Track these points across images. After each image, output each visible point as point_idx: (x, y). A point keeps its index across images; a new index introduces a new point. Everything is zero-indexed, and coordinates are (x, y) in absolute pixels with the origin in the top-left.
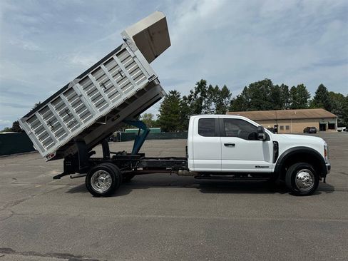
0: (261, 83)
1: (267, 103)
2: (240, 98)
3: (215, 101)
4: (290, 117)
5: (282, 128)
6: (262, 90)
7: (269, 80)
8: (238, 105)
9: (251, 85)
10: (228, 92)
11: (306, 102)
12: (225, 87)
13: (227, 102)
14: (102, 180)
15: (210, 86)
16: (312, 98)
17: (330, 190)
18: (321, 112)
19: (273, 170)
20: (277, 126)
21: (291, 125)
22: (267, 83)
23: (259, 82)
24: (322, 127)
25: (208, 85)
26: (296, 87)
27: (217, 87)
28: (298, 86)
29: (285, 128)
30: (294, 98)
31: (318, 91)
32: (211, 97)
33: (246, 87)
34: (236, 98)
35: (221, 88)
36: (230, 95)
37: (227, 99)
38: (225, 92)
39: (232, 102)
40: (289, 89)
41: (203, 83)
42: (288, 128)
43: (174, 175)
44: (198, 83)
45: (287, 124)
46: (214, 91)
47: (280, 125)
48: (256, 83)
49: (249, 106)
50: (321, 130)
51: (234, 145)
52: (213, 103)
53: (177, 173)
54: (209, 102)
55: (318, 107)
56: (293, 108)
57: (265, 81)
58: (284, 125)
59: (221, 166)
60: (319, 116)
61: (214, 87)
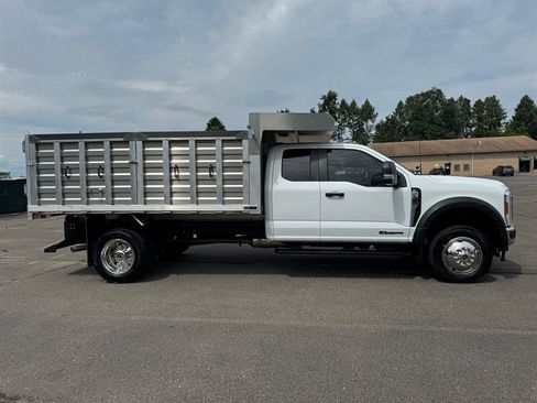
0: (426, 95)
1: (435, 128)
2: (391, 121)
3: (350, 126)
4: (472, 150)
5: (457, 167)
6: (427, 106)
7: (439, 91)
8: (389, 132)
9: (410, 99)
10: (372, 110)
11: (500, 125)
12: (367, 102)
13: (371, 127)
14: (120, 255)
15: (343, 102)
16: (509, 118)
17: (513, 272)
18: (524, 141)
19: (411, 239)
20: (449, 165)
21: (472, 162)
22: (436, 95)
23: (422, 94)
24: (524, 166)
25: (339, 101)
26: (483, 100)
27: (354, 103)
28: (487, 99)
29: (462, 168)
30: (480, 119)
31: (520, 107)
32: (344, 120)
33: (401, 103)
34: (385, 120)
35: (360, 105)
36: (375, 116)
37: (370, 123)
38: (368, 112)
39: (378, 127)
40: (472, 104)
41: (331, 98)
42: (467, 167)
43: (246, 246)
44: (324, 98)
45: (467, 162)
46: (348, 110)
47: (454, 163)
48: (417, 96)
49: (406, 133)
50: (521, 170)
51: (342, 195)
52: (347, 129)
53: (251, 244)
54: (340, 128)
55: (518, 134)
56: (477, 135)
57: (431, 92)
58: (462, 162)
59: (320, 231)
60: (520, 149)
61: (349, 103)
